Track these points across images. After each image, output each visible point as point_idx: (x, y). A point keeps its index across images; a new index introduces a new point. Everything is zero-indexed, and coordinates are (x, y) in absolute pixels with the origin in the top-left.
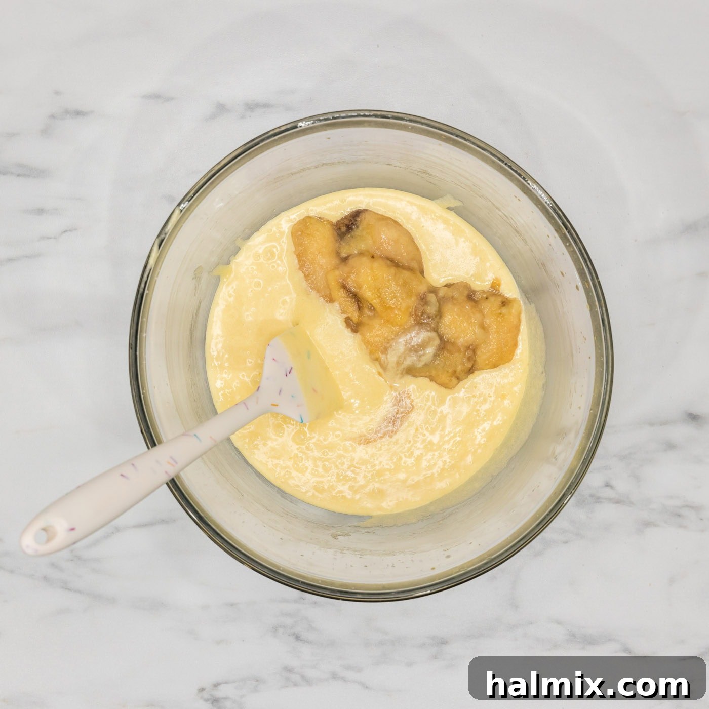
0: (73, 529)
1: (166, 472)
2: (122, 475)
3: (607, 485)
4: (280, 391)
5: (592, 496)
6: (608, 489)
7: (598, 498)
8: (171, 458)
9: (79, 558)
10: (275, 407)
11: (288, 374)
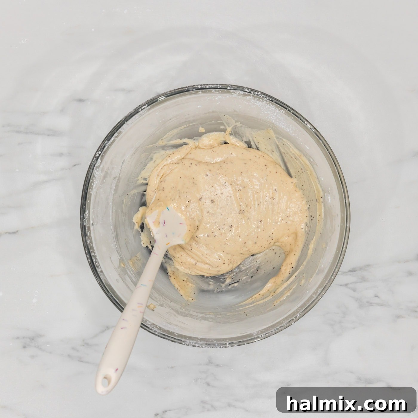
0: (117, 370)
1: (140, 312)
2: (122, 328)
3: (376, 296)
4: (166, 235)
5: (368, 302)
6: (377, 298)
7: (371, 303)
8: (138, 304)
9: (87, 344)
10: (168, 245)
11: (165, 225)
